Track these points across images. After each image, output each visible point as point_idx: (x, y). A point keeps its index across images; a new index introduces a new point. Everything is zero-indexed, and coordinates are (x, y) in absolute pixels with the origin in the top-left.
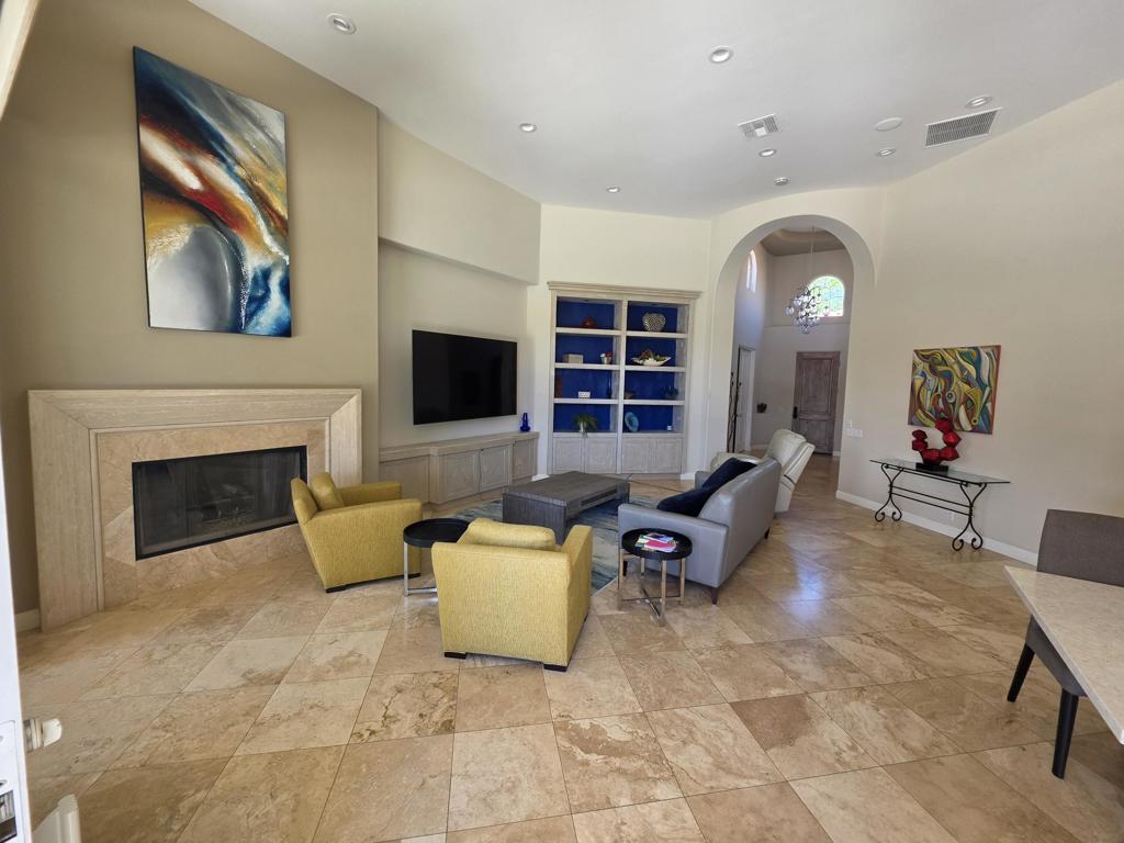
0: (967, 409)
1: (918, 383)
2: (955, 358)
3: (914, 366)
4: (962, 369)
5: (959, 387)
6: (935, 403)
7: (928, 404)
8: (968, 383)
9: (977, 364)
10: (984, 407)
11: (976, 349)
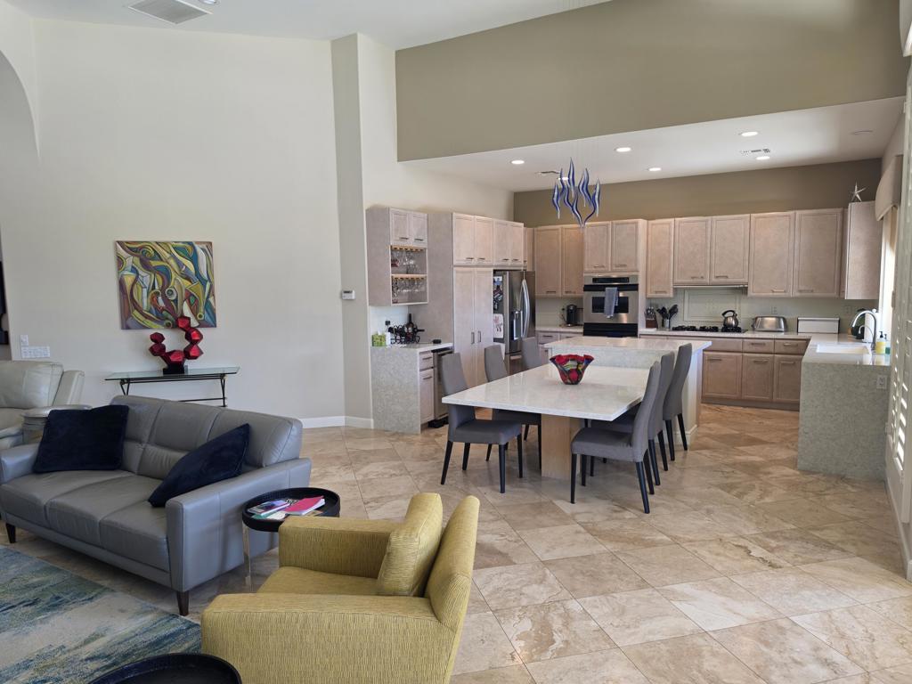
0: (190, 305)
1: (129, 280)
2: (170, 253)
3: (120, 261)
4: (179, 264)
5: (179, 284)
6: (153, 300)
7: (145, 303)
8: (188, 278)
9: (194, 259)
10: (207, 301)
11: (190, 244)
